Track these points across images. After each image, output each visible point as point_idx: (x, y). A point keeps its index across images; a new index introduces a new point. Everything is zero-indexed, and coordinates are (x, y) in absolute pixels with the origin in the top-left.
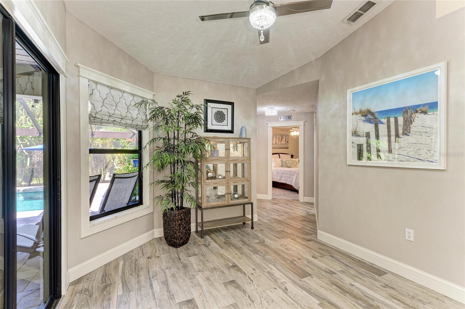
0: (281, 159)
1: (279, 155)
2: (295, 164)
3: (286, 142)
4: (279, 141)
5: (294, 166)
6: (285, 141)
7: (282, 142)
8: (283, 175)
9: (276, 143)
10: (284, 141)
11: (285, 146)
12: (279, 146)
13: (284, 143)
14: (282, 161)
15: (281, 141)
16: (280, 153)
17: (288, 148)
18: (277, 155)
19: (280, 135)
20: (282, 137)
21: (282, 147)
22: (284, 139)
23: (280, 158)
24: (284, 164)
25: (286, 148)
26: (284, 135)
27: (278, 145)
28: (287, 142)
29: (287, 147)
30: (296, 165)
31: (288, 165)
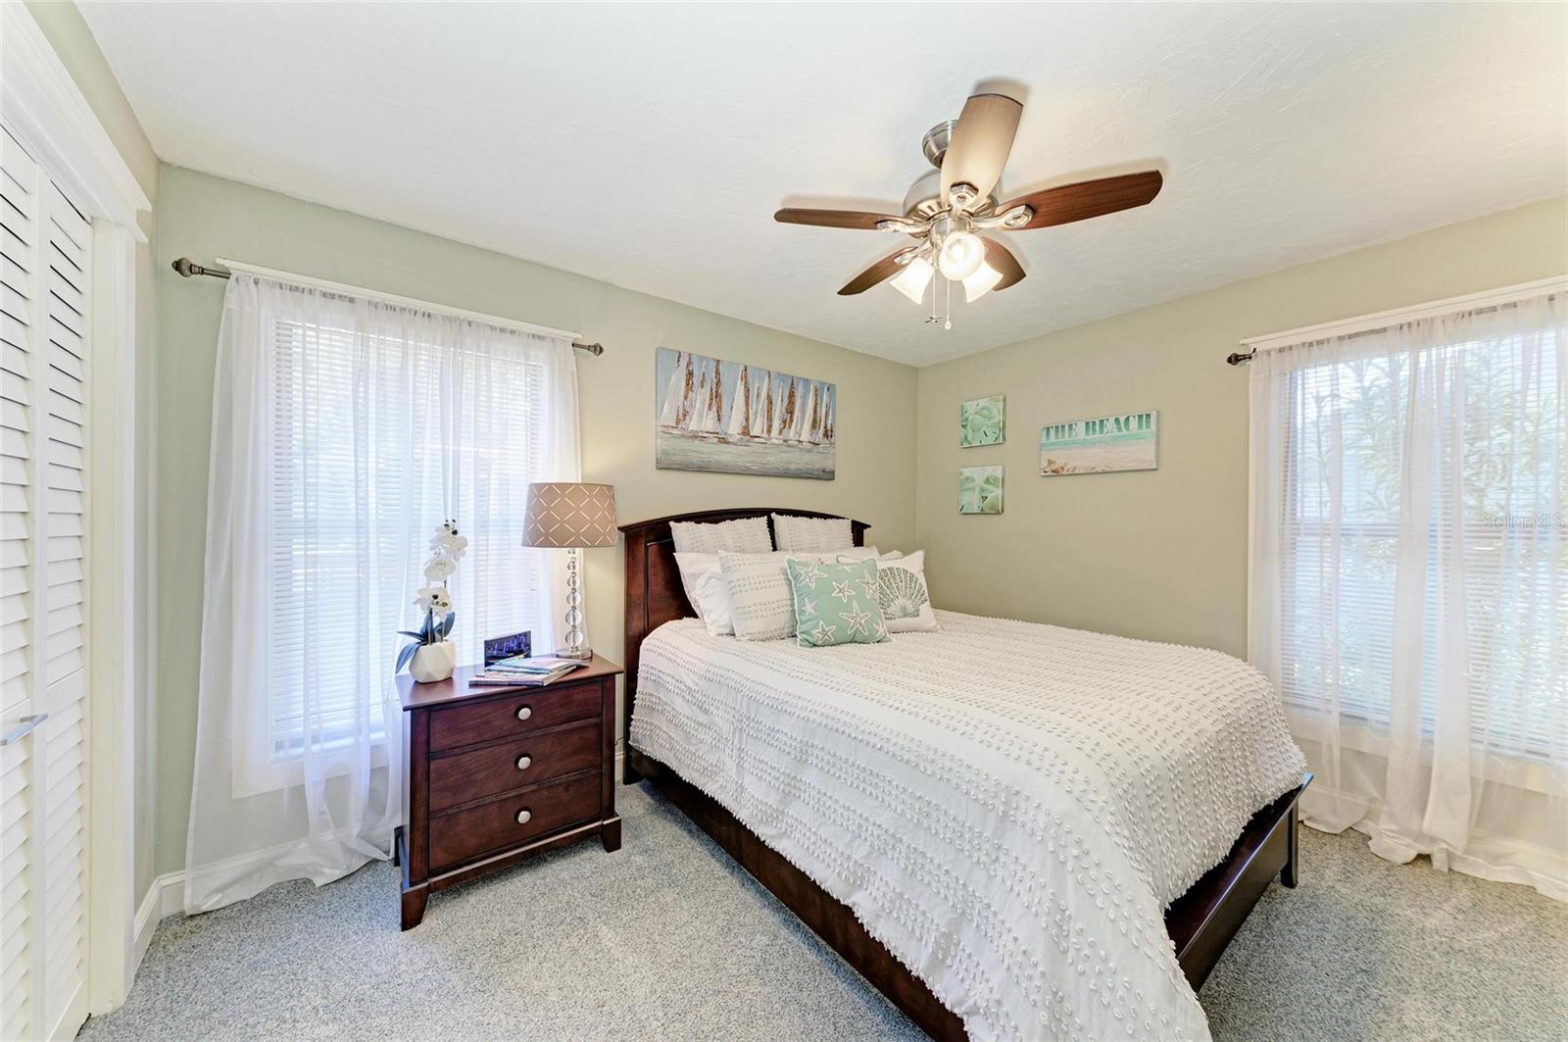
0: (781, 558)
1: (771, 524)
2: (901, 601)
3: (821, 431)
4: (770, 419)
5: (900, 622)
6: (815, 424)
7: (791, 434)
8: (811, 776)
9: (746, 431)
10: (808, 424)
11: (814, 461)
12: (774, 460)
13: (805, 436)
14: (791, 578)
15: (787, 423)
16: (781, 512)
17: (828, 475)
18: (754, 521)
19: (782, 377)
20: (792, 395)
21: (793, 467)
22: (803, 412)
23: (775, 548)
24: (809, 608)
25: (819, 478)
26: (807, 382)
27: (760, 449)
28: (826, 435)
29: (829, 466)
30: (911, 609)
31: (843, 615)
